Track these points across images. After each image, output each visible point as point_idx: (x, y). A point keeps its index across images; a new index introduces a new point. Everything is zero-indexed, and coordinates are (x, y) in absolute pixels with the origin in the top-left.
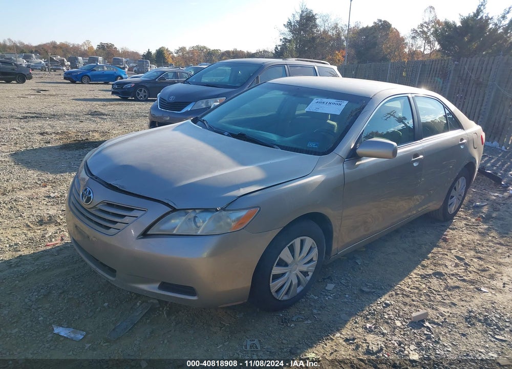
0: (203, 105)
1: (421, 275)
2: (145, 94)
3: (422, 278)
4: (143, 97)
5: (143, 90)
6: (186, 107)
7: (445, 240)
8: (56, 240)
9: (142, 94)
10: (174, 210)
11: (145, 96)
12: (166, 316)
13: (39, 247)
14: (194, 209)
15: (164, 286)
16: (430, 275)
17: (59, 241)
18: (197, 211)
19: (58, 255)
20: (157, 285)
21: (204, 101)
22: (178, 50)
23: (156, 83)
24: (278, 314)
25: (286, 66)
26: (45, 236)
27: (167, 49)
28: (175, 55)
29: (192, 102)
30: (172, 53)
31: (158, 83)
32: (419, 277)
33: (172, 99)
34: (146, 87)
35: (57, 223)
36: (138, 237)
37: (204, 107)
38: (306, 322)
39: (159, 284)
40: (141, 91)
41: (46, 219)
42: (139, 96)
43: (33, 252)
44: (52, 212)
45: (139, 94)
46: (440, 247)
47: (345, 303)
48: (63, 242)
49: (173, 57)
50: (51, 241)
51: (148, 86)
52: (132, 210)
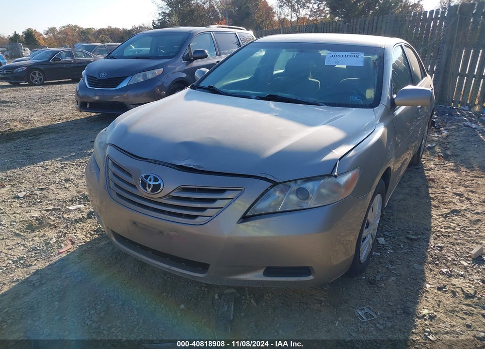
0: (139, 78)
1: (442, 215)
2: (40, 77)
3: (445, 217)
4: (38, 80)
5: (37, 73)
6: (122, 82)
7: (433, 180)
8: (66, 245)
9: (37, 78)
10: (275, 184)
11: (40, 80)
12: (255, 304)
13: (52, 256)
14: (295, 181)
15: (269, 272)
16: (448, 214)
17: (71, 246)
18: (299, 182)
19: (81, 261)
20: (261, 272)
21: (141, 74)
22: (48, 31)
23: (51, 64)
24: (360, 278)
25: (211, 33)
26: (49, 243)
27: (35, 31)
28: (45, 36)
29: (127, 77)
30: (41, 35)
31: (52, 64)
32: (441, 217)
33: (103, 75)
34: (40, 70)
35: (51, 225)
36: (238, 221)
37: (142, 80)
38: (391, 280)
39: (264, 270)
40: (35, 74)
41: (35, 224)
42: (34, 80)
43: (48, 264)
44: (36, 214)
45: (33, 78)
46: (433, 188)
47: (406, 253)
48: (75, 246)
49: (44, 39)
50: (61, 247)
51: (42, 68)
52: (222, 191)
